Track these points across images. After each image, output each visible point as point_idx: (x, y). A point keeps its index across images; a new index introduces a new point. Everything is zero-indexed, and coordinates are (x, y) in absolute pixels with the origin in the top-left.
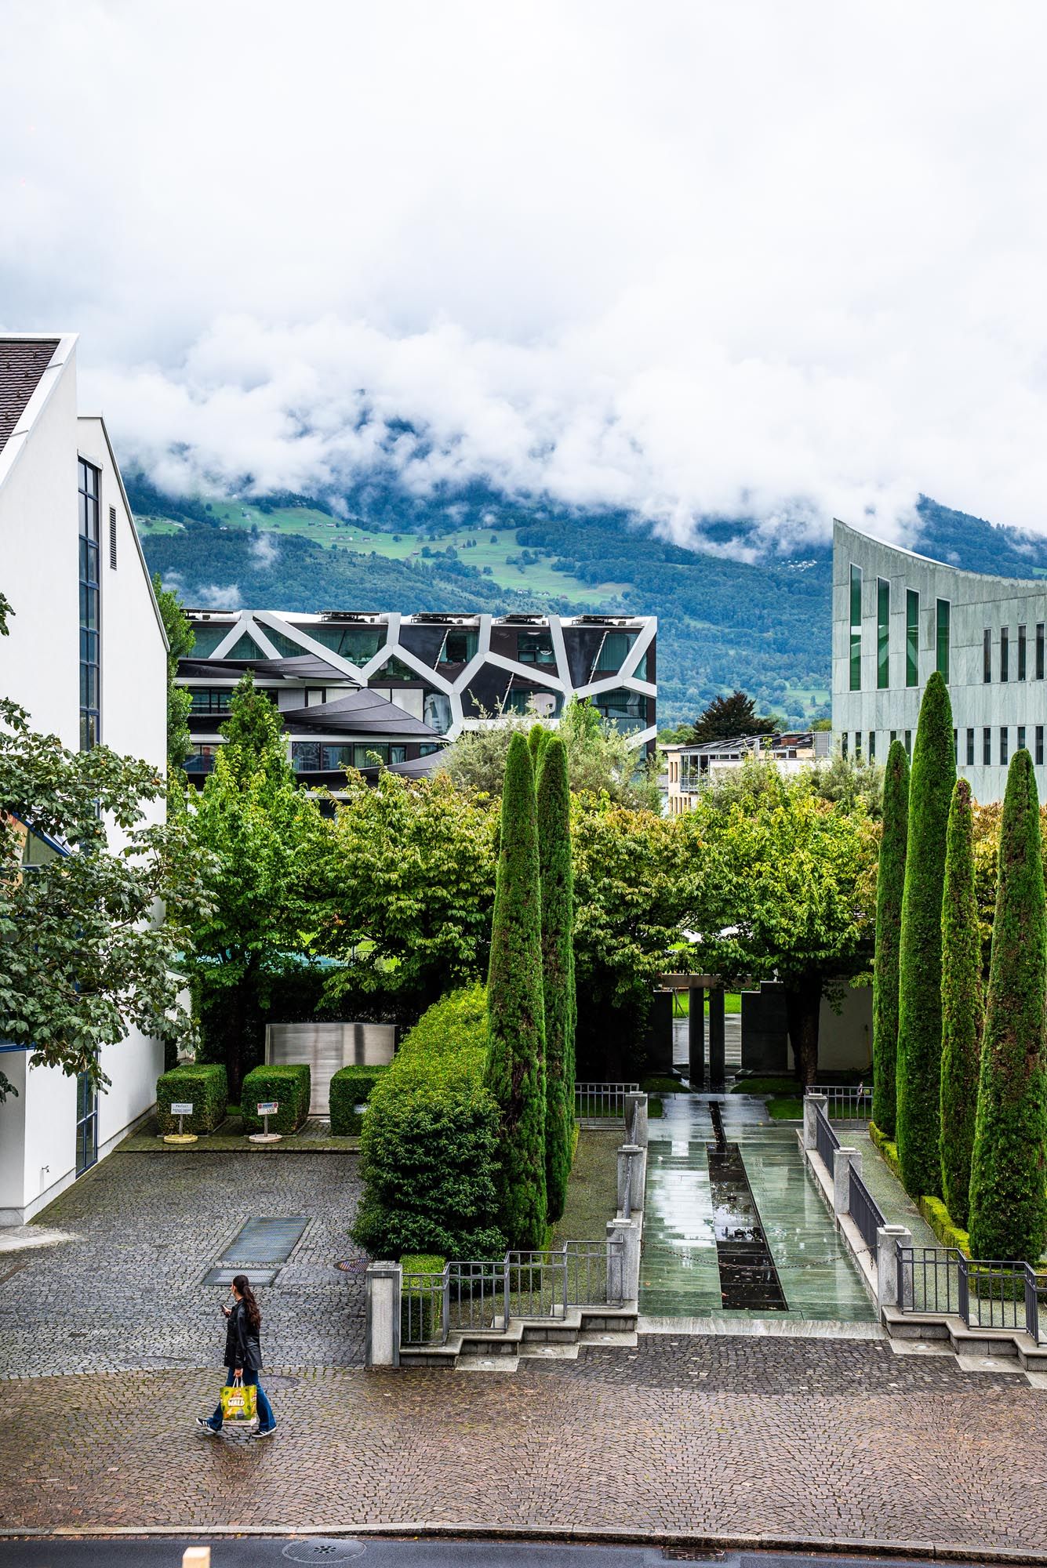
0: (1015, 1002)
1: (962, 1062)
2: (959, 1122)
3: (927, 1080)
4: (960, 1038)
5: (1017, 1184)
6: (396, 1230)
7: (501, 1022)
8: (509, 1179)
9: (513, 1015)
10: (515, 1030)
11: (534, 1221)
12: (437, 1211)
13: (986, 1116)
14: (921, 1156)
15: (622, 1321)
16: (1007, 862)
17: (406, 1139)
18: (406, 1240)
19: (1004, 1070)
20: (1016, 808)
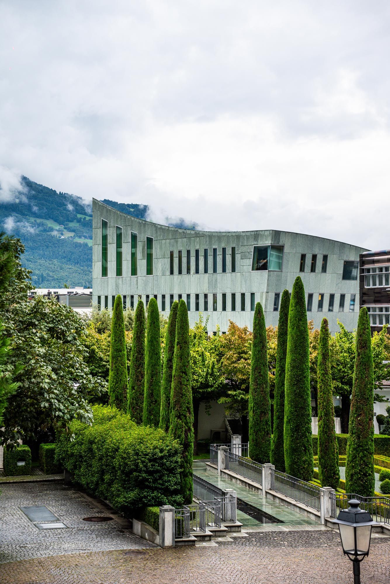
0: (364, 401)
1: (327, 426)
2: (327, 449)
3: (299, 435)
4: (327, 417)
5: (367, 470)
6: (145, 497)
7: (179, 413)
8: (183, 475)
9: (185, 410)
10: (185, 416)
11: (191, 492)
12: (161, 489)
13: (354, 445)
14: (297, 465)
15: (237, 528)
16: (360, 349)
17: (150, 460)
18: (150, 501)
19: (361, 427)
20: (363, 329)
